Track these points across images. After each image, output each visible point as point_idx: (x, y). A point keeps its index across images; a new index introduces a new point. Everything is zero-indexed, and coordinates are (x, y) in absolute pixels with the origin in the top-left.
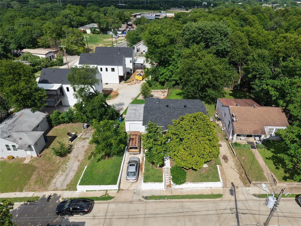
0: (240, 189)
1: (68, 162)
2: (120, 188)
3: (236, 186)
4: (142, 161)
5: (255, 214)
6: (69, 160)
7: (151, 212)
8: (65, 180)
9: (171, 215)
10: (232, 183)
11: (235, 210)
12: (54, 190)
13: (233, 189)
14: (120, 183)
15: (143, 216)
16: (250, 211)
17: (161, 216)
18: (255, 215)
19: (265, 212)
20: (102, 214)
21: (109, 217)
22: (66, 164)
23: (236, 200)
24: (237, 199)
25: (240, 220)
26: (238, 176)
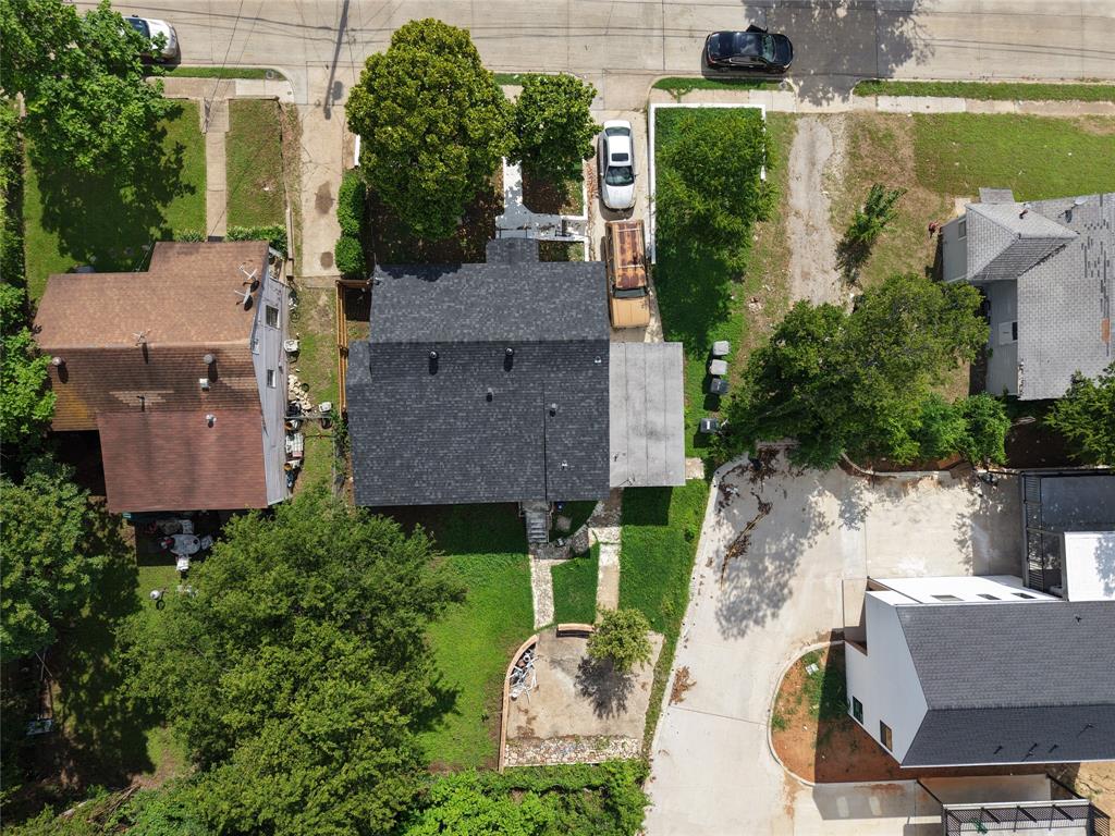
0: (312, 101)
1: (831, 210)
2: (643, 116)
3: (321, 109)
4: (593, 209)
5: (299, 26)
6: (828, 215)
7: (554, 41)
8: (812, 146)
9: (503, 31)
10: (328, 116)
11: (345, 39)
12: (826, 115)
13: (331, 99)
14: (648, 131)
15: (572, 32)
16: (307, 35)
17: (530, 31)
18: (301, 23)
19: (271, 31)
20: (675, 43)
21: (656, 33)
22: (834, 202)
23: (334, 67)
24: (329, 71)
25: (341, 10)
26: (304, 140)
